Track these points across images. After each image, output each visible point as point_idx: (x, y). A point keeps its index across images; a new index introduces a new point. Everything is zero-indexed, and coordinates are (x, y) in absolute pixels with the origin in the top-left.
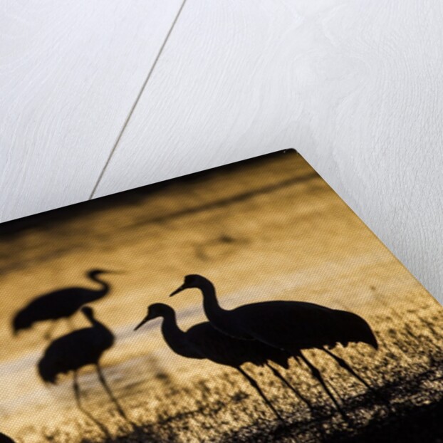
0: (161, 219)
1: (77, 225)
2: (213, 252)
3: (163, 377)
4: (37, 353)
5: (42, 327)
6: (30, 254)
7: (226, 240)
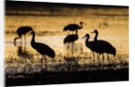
0: (98, 15)
1: (84, 10)
2: (102, 26)
3: (82, 49)
4: (65, 37)
5: (68, 31)
6: (73, 14)
7: (105, 24)
